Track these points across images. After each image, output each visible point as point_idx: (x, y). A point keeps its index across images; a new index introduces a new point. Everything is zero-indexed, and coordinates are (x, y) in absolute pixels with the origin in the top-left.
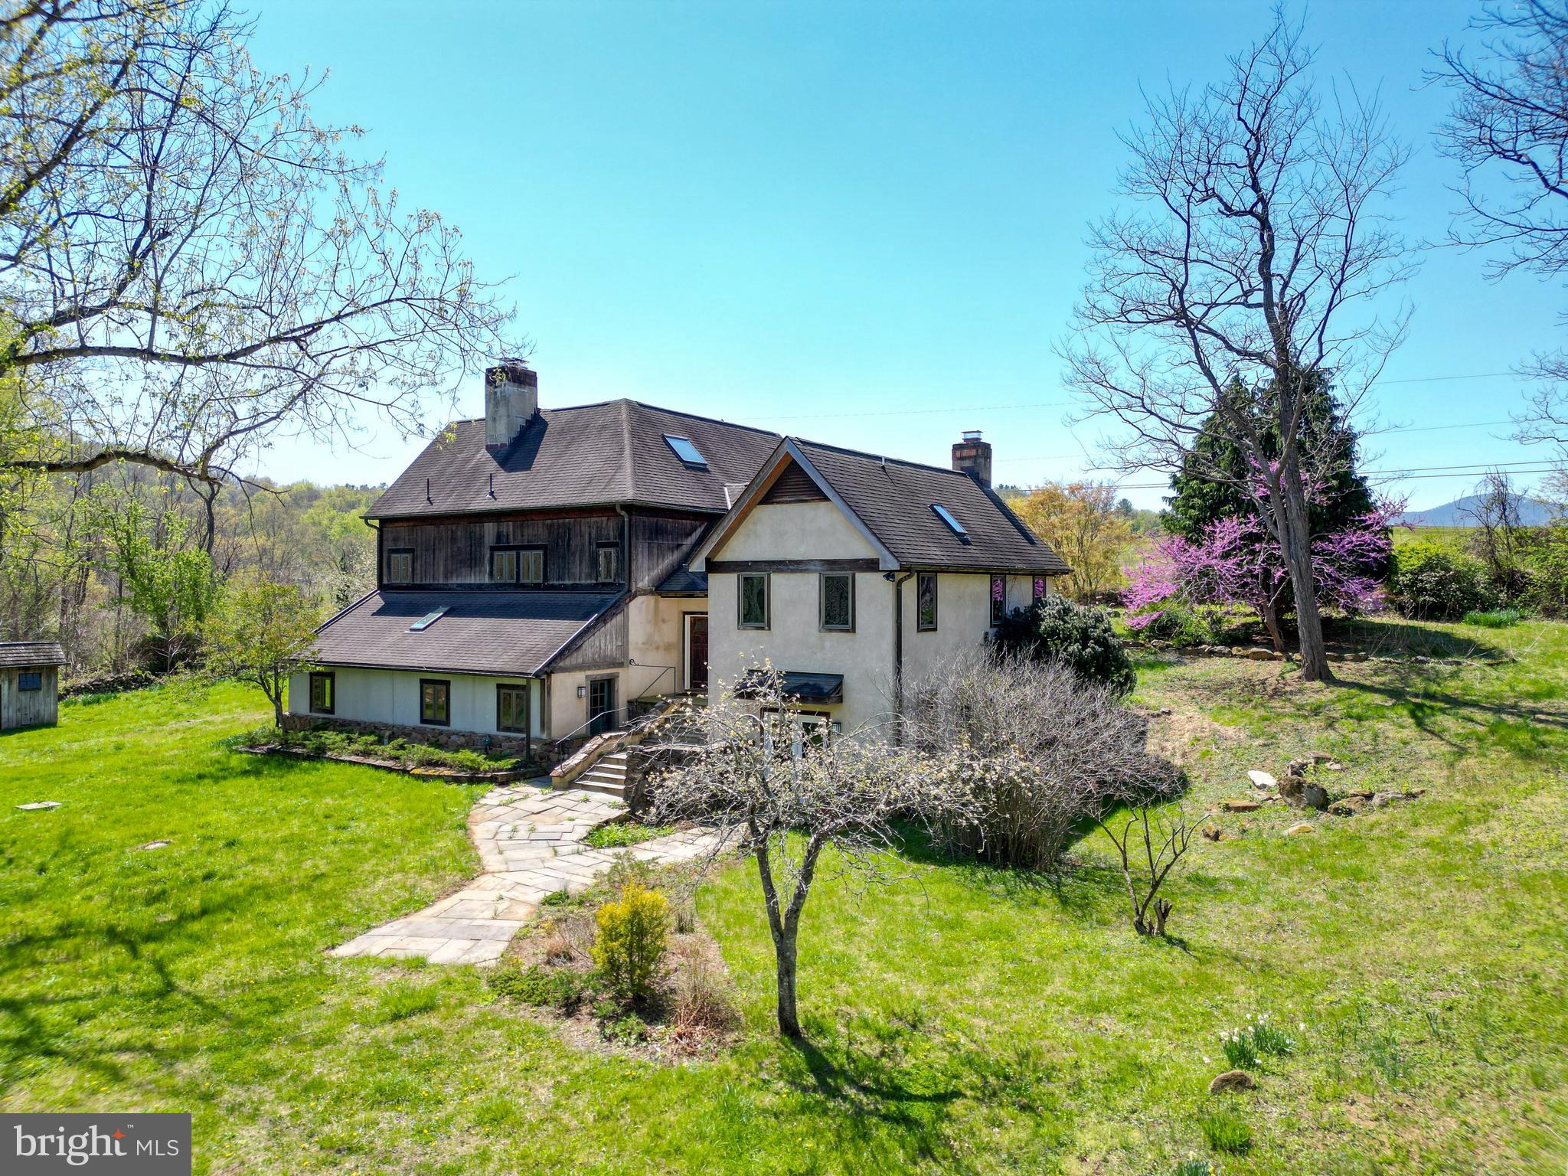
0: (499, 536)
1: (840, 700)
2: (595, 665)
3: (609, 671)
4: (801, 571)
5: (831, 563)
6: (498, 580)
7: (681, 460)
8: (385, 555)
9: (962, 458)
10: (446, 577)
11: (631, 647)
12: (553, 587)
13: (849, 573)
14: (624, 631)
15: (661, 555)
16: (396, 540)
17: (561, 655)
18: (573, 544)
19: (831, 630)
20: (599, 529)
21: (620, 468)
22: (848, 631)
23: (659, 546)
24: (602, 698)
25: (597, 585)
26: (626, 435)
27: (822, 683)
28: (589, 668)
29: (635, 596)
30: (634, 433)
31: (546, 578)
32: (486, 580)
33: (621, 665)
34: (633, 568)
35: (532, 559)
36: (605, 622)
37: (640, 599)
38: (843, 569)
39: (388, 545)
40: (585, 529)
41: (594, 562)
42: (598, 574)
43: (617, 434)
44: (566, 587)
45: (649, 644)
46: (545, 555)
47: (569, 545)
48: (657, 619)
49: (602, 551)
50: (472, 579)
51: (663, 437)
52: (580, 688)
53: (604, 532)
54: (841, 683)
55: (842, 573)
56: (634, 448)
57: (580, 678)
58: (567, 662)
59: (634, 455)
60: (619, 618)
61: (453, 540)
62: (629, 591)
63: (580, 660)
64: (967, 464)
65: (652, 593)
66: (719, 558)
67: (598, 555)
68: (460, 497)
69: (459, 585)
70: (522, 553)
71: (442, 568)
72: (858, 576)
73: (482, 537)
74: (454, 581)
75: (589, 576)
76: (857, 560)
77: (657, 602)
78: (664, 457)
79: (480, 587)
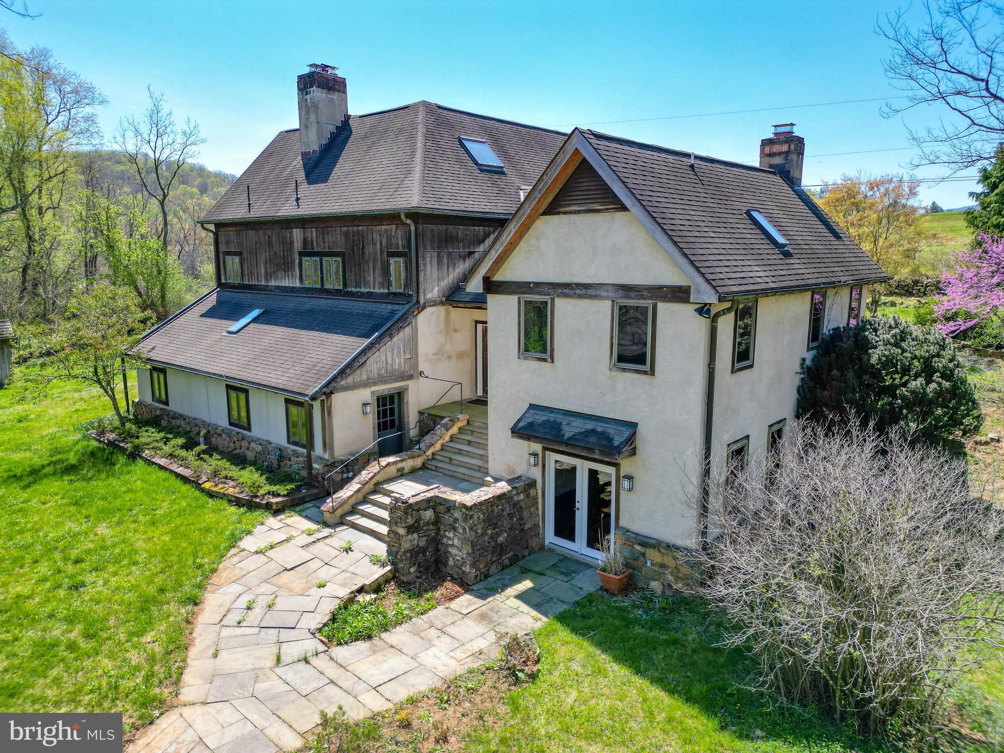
0: (305, 241)
1: (633, 452)
2: (383, 380)
3: (398, 384)
4: (591, 297)
5: (627, 289)
6: (307, 284)
7: (476, 163)
8: (221, 256)
9: (771, 155)
10: (267, 279)
11: (421, 360)
12: (351, 294)
13: (648, 303)
14: (413, 345)
15: (452, 264)
16: (228, 243)
17: (342, 373)
18: (367, 252)
19: (624, 370)
20: (389, 238)
21: (409, 172)
22: (645, 373)
23: (449, 255)
24: (392, 410)
25: (389, 294)
26: (420, 139)
27: (611, 430)
28: (375, 384)
29: (424, 308)
30: (429, 136)
31: (345, 284)
32: (298, 285)
33: (411, 377)
34: (421, 279)
35: (333, 264)
36: (391, 336)
37: (429, 310)
38: (642, 297)
39: (223, 248)
40: (376, 237)
41: (386, 272)
42: (389, 284)
43: (412, 137)
44: (362, 295)
45: (440, 353)
46: (344, 262)
47: (363, 253)
48: (449, 328)
49: (392, 260)
50: (286, 283)
51: (460, 140)
52: (365, 405)
53: (393, 241)
54: (635, 433)
55: (641, 303)
56: (427, 151)
57: (366, 394)
58: (350, 380)
59: (425, 158)
60: (407, 330)
61: (270, 244)
62: (418, 302)
63: (364, 377)
64: (777, 160)
65: (442, 303)
66: (498, 277)
67: (389, 264)
68: (273, 204)
69: (277, 287)
70: (324, 259)
71: (263, 271)
72: (660, 306)
73: (292, 243)
74: (273, 283)
75: (382, 285)
76: (661, 288)
77: (448, 313)
78: (459, 161)
79: (293, 290)
